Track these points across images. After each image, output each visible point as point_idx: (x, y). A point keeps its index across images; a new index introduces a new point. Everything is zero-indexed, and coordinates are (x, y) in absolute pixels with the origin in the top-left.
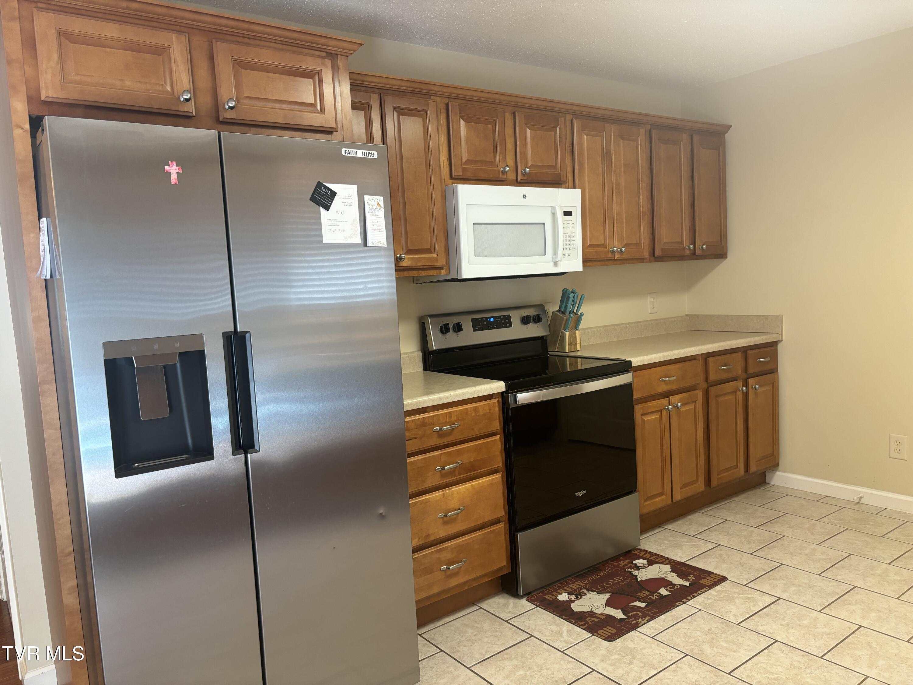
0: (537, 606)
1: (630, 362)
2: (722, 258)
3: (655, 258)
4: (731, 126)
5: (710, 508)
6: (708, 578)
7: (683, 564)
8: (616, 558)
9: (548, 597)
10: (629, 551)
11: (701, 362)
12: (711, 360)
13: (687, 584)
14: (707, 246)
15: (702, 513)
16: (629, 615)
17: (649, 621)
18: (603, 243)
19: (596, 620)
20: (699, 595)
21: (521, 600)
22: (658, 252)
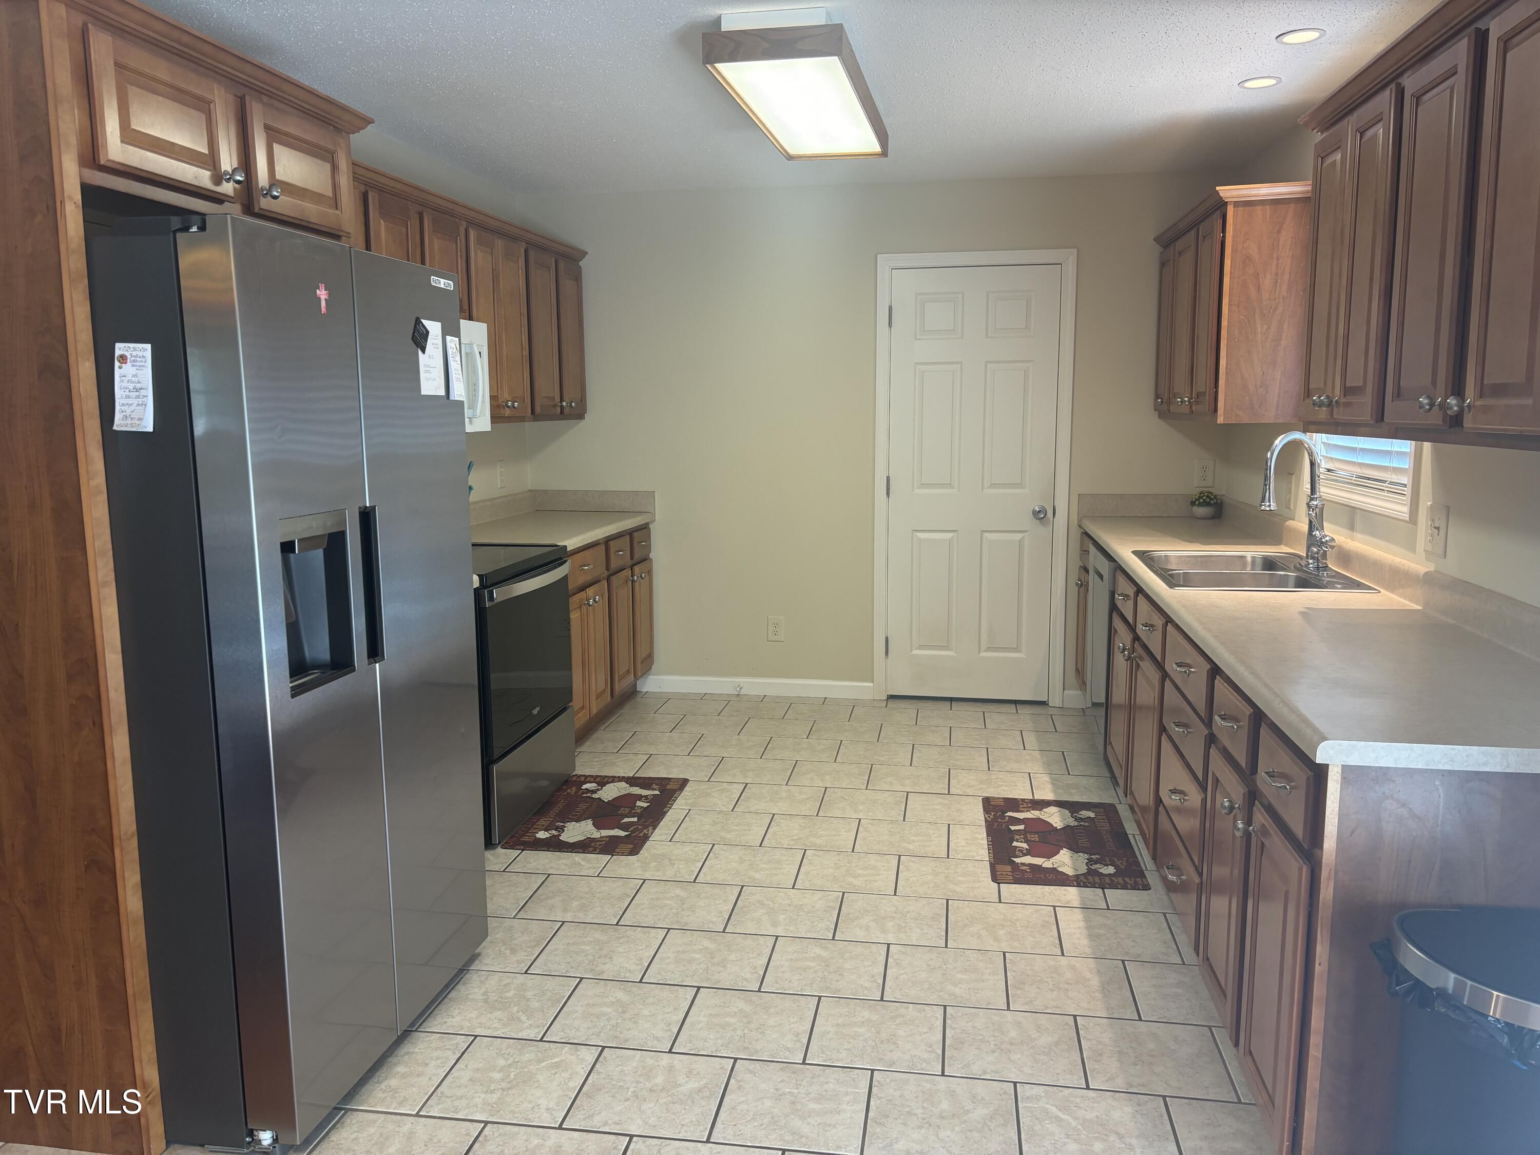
0: (523, 850)
1: (565, 547)
2: (581, 419)
3: (535, 416)
4: (587, 253)
5: (607, 724)
6: (670, 783)
7: (633, 778)
8: (559, 789)
9: (526, 839)
10: (566, 781)
11: (603, 547)
12: (611, 543)
13: (657, 792)
14: (575, 404)
15: (604, 730)
16: (630, 830)
17: (654, 829)
18: (496, 394)
19: (604, 843)
20: (677, 798)
21: (496, 850)
22: (538, 410)
